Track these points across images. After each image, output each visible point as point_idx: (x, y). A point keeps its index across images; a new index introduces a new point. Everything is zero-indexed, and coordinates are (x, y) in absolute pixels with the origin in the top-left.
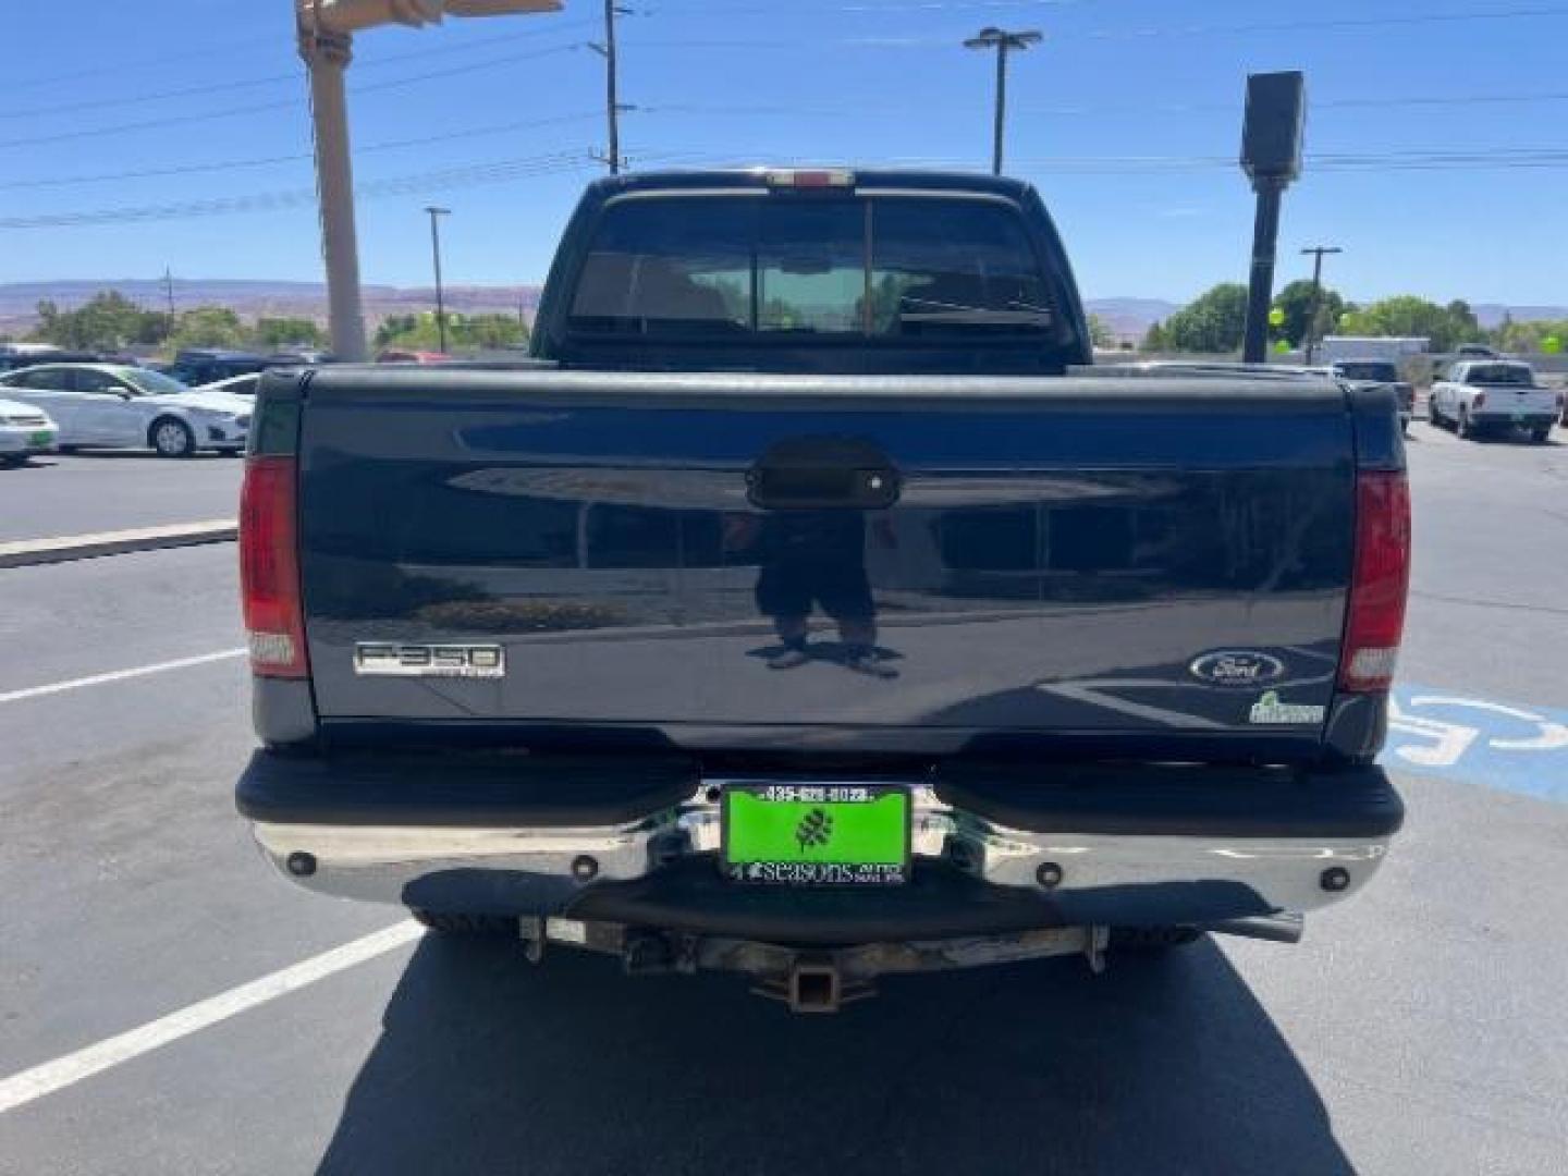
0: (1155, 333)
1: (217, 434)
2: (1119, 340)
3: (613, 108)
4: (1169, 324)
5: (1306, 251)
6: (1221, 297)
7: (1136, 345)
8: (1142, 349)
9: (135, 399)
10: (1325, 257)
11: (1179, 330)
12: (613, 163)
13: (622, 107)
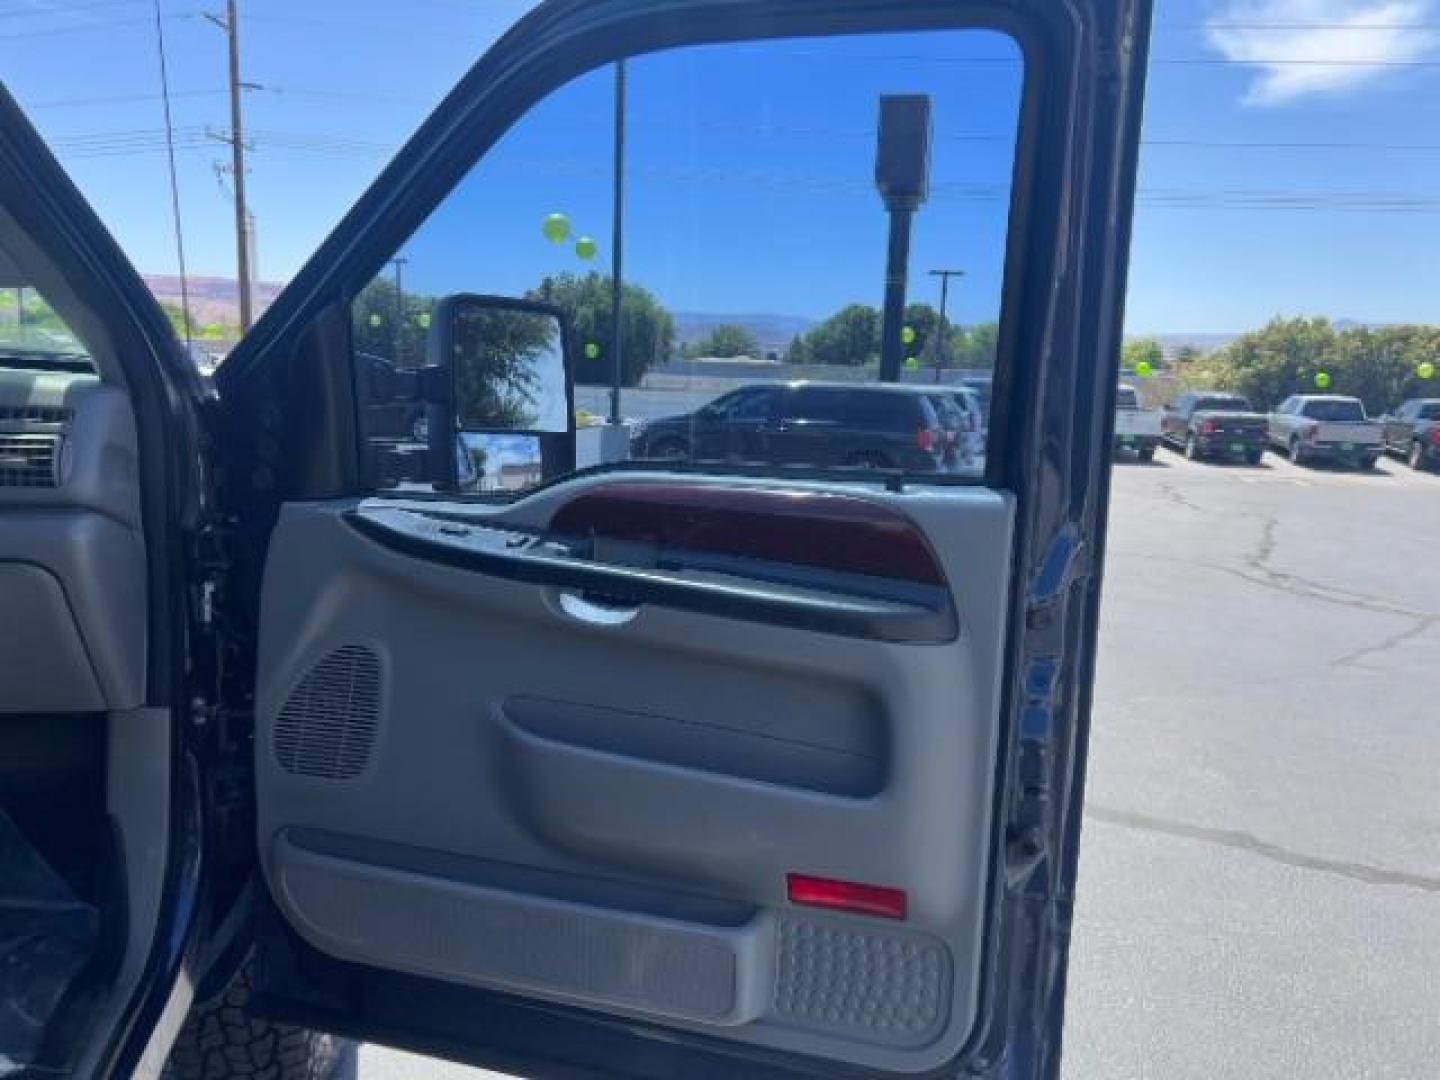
0: (796, 346)
2: (765, 350)
3: (235, 85)
4: (808, 339)
5: (934, 273)
7: (781, 356)
8: (785, 360)
10: (951, 280)
11: (817, 345)
12: (236, 143)
13: (244, 85)
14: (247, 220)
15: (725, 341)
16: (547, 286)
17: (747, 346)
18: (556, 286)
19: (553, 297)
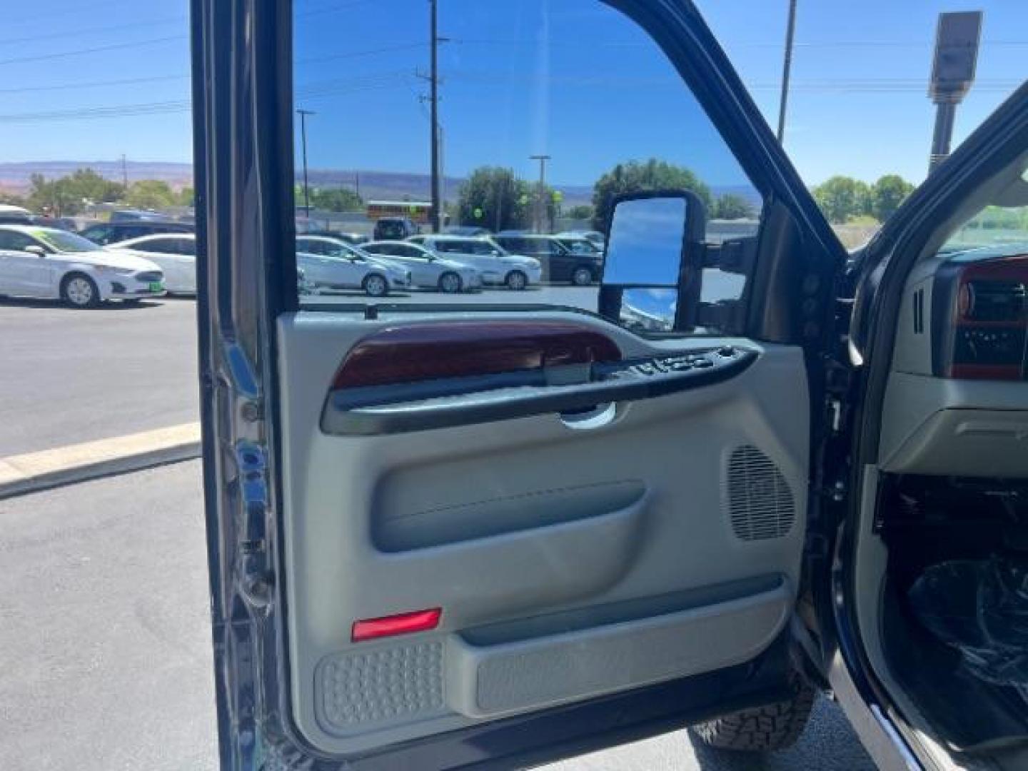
1: (118, 288)
3: (434, 39)
6: (834, 186)
9: (49, 256)
12: (433, 80)
13: (441, 39)
14: (438, 131)
15: (728, 206)
16: (618, 171)
17: (744, 210)
18: (625, 170)
19: (623, 180)
